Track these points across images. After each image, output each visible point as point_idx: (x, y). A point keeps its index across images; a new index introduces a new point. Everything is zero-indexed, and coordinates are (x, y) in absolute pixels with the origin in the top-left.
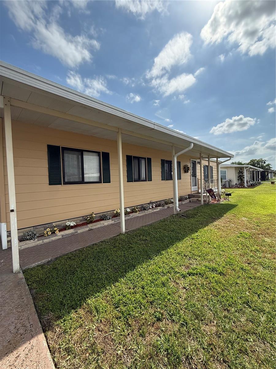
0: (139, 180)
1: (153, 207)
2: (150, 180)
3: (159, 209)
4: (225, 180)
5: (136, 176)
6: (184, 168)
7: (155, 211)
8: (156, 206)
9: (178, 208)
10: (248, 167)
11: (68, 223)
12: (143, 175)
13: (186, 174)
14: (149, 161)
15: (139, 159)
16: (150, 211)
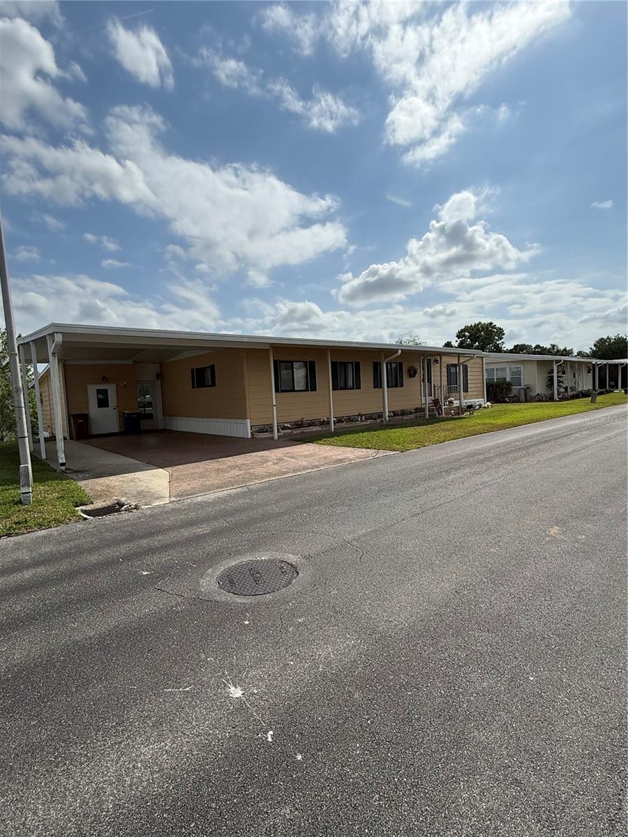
0: (345, 388)
1: (361, 420)
2: (359, 387)
3: (369, 422)
4: (519, 387)
5: (341, 384)
6: (409, 370)
7: (364, 423)
8: (366, 419)
9: (387, 418)
10: (561, 361)
11: (286, 425)
12: (350, 383)
13: (411, 379)
14: (357, 365)
15: (345, 365)
16: (358, 423)
